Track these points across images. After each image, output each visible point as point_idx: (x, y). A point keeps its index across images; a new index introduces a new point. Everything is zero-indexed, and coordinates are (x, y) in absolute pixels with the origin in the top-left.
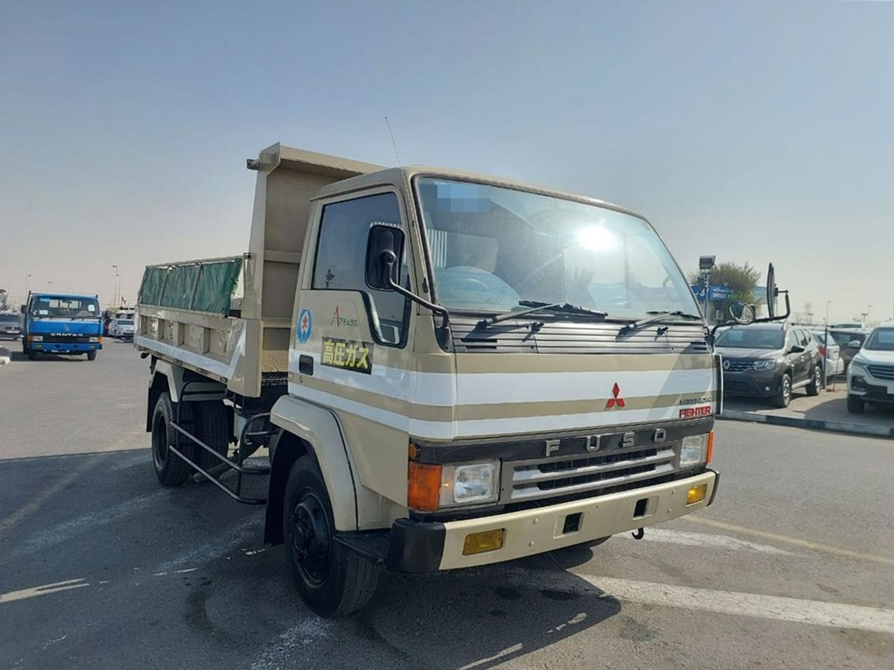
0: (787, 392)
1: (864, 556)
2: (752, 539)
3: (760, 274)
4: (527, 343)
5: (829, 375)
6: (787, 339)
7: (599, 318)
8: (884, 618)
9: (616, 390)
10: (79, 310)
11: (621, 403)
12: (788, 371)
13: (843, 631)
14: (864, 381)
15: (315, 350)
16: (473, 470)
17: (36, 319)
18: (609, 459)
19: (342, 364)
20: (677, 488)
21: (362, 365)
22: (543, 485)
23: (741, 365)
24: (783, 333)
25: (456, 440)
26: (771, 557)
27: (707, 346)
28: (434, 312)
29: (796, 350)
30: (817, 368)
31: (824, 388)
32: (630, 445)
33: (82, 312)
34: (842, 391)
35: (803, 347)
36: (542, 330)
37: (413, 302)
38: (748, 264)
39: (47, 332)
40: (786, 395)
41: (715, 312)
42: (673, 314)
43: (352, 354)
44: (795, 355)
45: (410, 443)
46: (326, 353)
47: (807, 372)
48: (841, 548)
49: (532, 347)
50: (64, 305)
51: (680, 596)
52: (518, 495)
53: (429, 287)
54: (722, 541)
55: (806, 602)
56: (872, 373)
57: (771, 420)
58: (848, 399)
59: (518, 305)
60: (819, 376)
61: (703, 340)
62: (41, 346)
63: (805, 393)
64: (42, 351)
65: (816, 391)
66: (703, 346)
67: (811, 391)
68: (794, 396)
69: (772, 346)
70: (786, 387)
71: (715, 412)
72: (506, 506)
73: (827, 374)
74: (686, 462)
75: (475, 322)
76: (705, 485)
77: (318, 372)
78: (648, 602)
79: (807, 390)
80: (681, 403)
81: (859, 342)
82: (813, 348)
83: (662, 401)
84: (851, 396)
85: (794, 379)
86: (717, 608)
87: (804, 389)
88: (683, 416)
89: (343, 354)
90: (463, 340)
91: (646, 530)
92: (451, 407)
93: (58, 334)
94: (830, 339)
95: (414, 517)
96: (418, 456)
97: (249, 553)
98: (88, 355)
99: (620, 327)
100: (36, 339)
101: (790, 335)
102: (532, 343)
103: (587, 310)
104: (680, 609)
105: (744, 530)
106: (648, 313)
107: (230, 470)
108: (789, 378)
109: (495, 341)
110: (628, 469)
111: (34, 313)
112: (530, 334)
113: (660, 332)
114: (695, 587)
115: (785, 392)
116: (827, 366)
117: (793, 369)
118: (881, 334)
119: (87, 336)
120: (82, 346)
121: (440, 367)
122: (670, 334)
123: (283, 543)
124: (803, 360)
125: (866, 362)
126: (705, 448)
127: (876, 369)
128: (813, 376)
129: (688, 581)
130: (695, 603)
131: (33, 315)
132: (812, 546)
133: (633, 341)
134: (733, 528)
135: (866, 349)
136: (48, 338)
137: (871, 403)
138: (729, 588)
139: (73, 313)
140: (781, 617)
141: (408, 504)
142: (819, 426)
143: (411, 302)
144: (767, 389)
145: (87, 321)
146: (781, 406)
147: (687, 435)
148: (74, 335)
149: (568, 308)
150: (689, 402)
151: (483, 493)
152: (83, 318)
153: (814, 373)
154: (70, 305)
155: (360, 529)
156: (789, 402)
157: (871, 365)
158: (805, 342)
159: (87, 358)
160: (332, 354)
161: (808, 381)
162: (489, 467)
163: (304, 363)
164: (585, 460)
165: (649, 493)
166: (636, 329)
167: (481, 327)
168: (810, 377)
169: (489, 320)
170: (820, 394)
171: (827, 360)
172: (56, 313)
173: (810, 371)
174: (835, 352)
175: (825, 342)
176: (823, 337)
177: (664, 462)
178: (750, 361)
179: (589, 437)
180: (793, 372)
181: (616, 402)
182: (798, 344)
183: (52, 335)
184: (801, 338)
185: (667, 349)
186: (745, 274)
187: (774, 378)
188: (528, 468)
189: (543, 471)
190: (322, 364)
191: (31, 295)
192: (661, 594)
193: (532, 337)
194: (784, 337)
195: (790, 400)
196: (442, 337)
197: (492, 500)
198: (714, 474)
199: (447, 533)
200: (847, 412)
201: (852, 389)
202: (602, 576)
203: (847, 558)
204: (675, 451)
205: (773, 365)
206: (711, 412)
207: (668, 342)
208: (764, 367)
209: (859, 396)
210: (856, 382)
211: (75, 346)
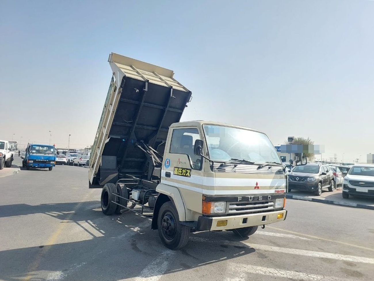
0: (320, 190)
1: (335, 241)
2: (300, 236)
3: (314, 142)
4: (233, 170)
5: (338, 184)
6: (320, 170)
7: (252, 164)
8: (335, 256)
9: (257, 184)
10: (46, 151)
11: (258, 188)
12: (321, 182)
13: (322, 258)
14: (348, 186)
15: (171, 170)
16: (219, 204)
17: (31, 154)
18: (255, 204)
19: (181, 174)
20: (274, 213)
21: (188, 175)
22: (237, 209)
23: (303, 179)
24: (318, 167)
25: (215, 195)
26: (305, 240)
27: (283, 172)
28: (210, 161)
29: (323, 174)
30: (332, 181)
31: (336, 189)
32: (261, 199)
33: (48, 151)
34: (341, 190)
35: (326, 173)
36: (237, 167)
37: (204, 158)
38: (309, 138)
39: (35, 159)
40: (320, 191)
41: (296, 157)
42: (273, 163)
43: (184, 172)
44: (323, 176)
45: (203, 196)
46: (175, 171)
47: (328, 182)
48: (328, 239)
49: (235, 171)
50: (41, 148)
51: (276, 249)
52: (230, 212)
53: (208, 154)
54: (290, 236)
55: (313, 252)
56: (350, 183)
57: (313, 200)
58: (342, 193)
59: (230, 159)
60: (333, 184)
61: (282, 171)
62: (32, 165)
63: (328, 190)
64: (32, 167)
65: (332, 190)
66: (282, 172)
67: (330, 190)
68: (323, 192)
69: (314, 172)
70: (320, 188)
71: (286, 192)
72: (228, 214)
73: (337, 183)
74: (277, 206)
75: (220, 164)
76: (283, 214)
77: (172, 176)
78: (266, 250)
79: (329, 189)
80: (275, 189)
81: (347, 172)
82: (331, 173)
83: (271, 188)
84: (344, 192)
85: (323, 185)
86: (287, 252)
87: (328, 189)
88: (276, 192)
89: (181, 172)
90: (217, 169)
91: (265, 226)
92: (214, 186)
93: (39, 160)
94: (338, 170)
95: (203, 216)
96: (205, 199)
97: (141, 234)
98: (49, 169)
99: (258, 166)
100: (30, 162)
101: (321, 168)
102: (235, 170)
103: (249, 161)
104: (275, 252)
105: (298, 233)
106: (266, 162)
107: (129, 211)
108: (321, 184)
109: (225, 169)
110: (260, 207)
111: (31, 152)
112: (234, 167)
113: (269, 168)
114: (281, 247)
115: (319, 190)
116: (337, 180)
117: (322, 181)
118: (355, 168)
119: (50, 161)
120: (48, 165)
121: (211, 176)
122: (272, 168)
123: (157, 229)
124: (326, 178)
125: (348, 179)
126: (283, 203)
127: (352, 182)
128: (331, 184)
129: (278, 246)
130: (280, 251)
131: (30, 152)
132: (319, 238)
133: (261, 170)
134: (294, 233)
135: (349, 174)
136: (35, 161)
137: (351, 195)
138: (291, 248)
139: (44, 152)
140: (305, 255)
141: (202, 212)
142: (332, 203)
143: (203, 158)
144: (313, 188)
145: (50, 155)
146: (318, 195)
147: (278, 198)
148: (45, 161)
149: (244, 161)
150: (277, 188)
151: (222, 211)
152: (49, 154)
153: (331, 183)
154: (44, 148)
155: (186, 221)
156: (321, 194)
157: (350, 180)
158: (327, 171)
159: (49, 170)
160: (177, 172)
161: (329, 186)
162: (223, 204)
163: (167, 174)
164: (249, 203)
165: (266, 214)
166: (263, 167)
167: (221, 166)
168: (329, 184)
169: (224, 164)
170: (334, 191)
171: (337, 178)
172: (38, 151)
173: (330, 182)
174: (340, 175)
175: (336, 171)
176: (335, 169)
177: (271, 206)
178: (306, 178)
179: (249, 197)
180: (323, 182)
181: (257, 187)
182: (325, 172)
183: (37, 160)
184: (326, 170)
185: (272, 173)
186: (308, 142)
187: (315, 184)
188: (233, 204)
189: (237, 206)
190: (174, 174)
191: (29, 145)
192: (270, 249)
193: (234, 168)
194: (319, 169)
195: (322, 193)
196: (212, 168)
197: (224, 212)
198: (286, 211)
199: (213, 220)
200: (342, 198)
201: (344, 189)
202: (252, 243)
203: (329, 242)
204: (274, 203)
205: (315, 179)
206: (284, 192)
207: (271, 171)
208: (311, 180)
209: (346, 192)
210: (345, 187)
211: (45, 165)
